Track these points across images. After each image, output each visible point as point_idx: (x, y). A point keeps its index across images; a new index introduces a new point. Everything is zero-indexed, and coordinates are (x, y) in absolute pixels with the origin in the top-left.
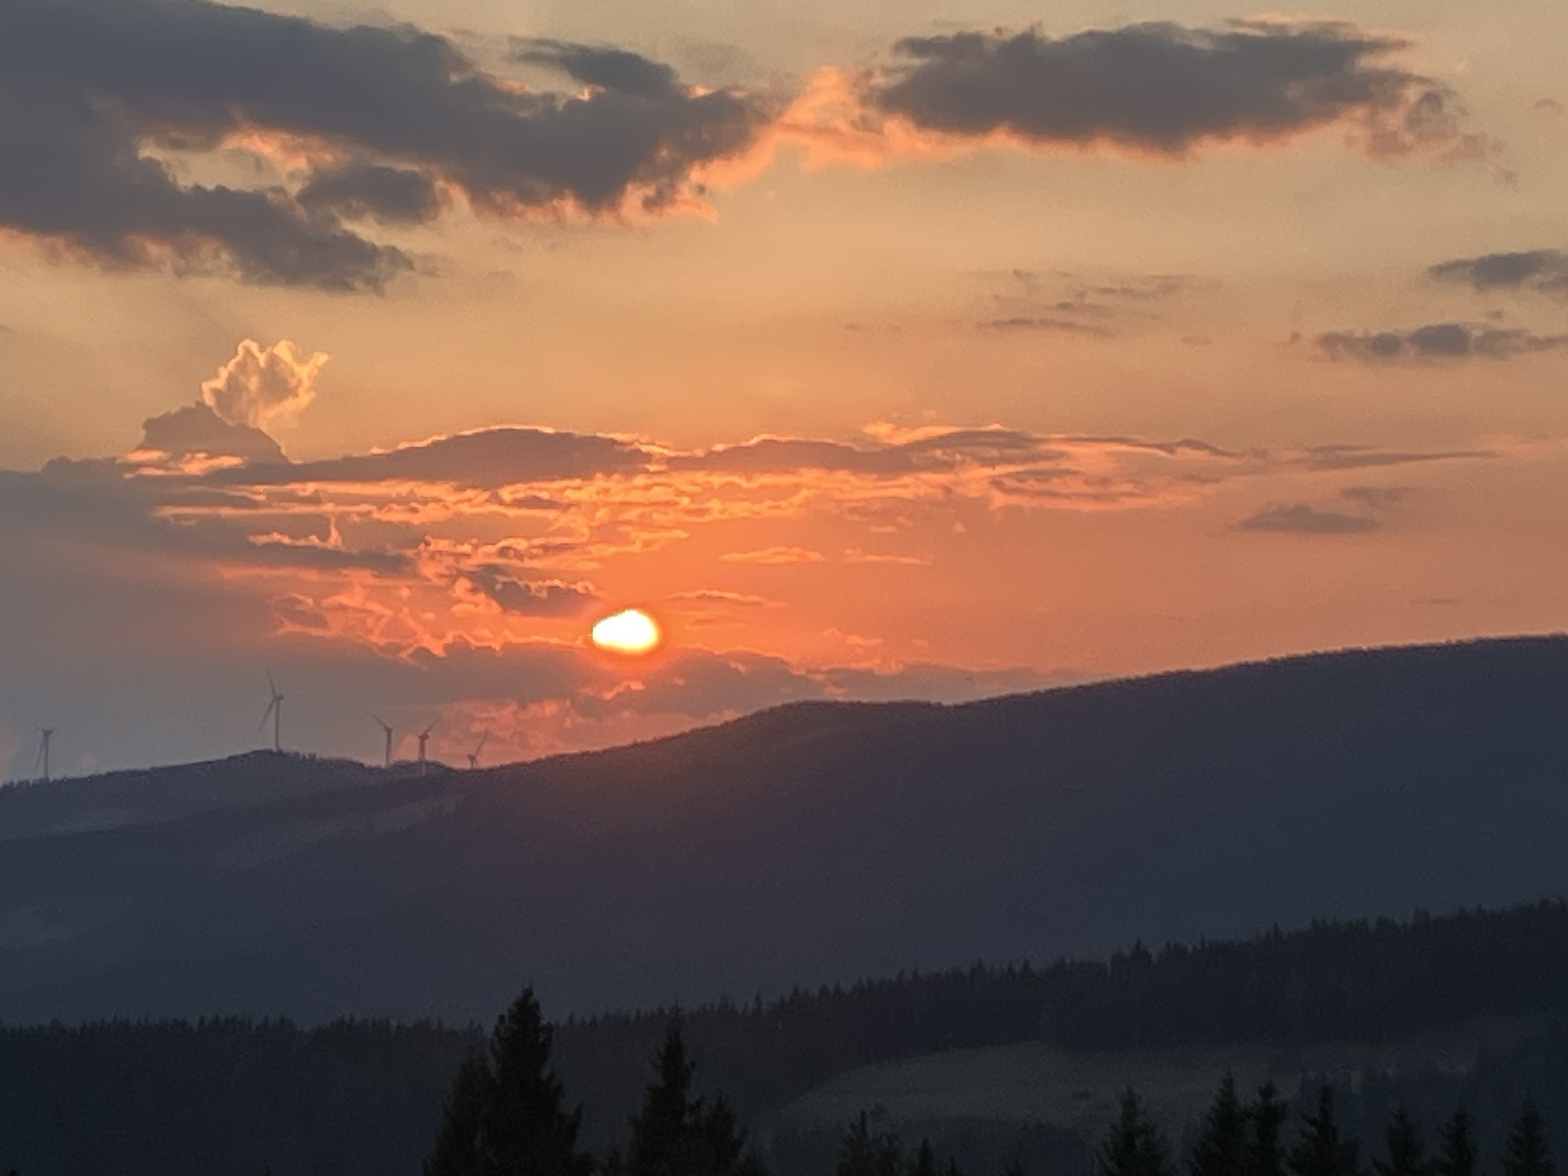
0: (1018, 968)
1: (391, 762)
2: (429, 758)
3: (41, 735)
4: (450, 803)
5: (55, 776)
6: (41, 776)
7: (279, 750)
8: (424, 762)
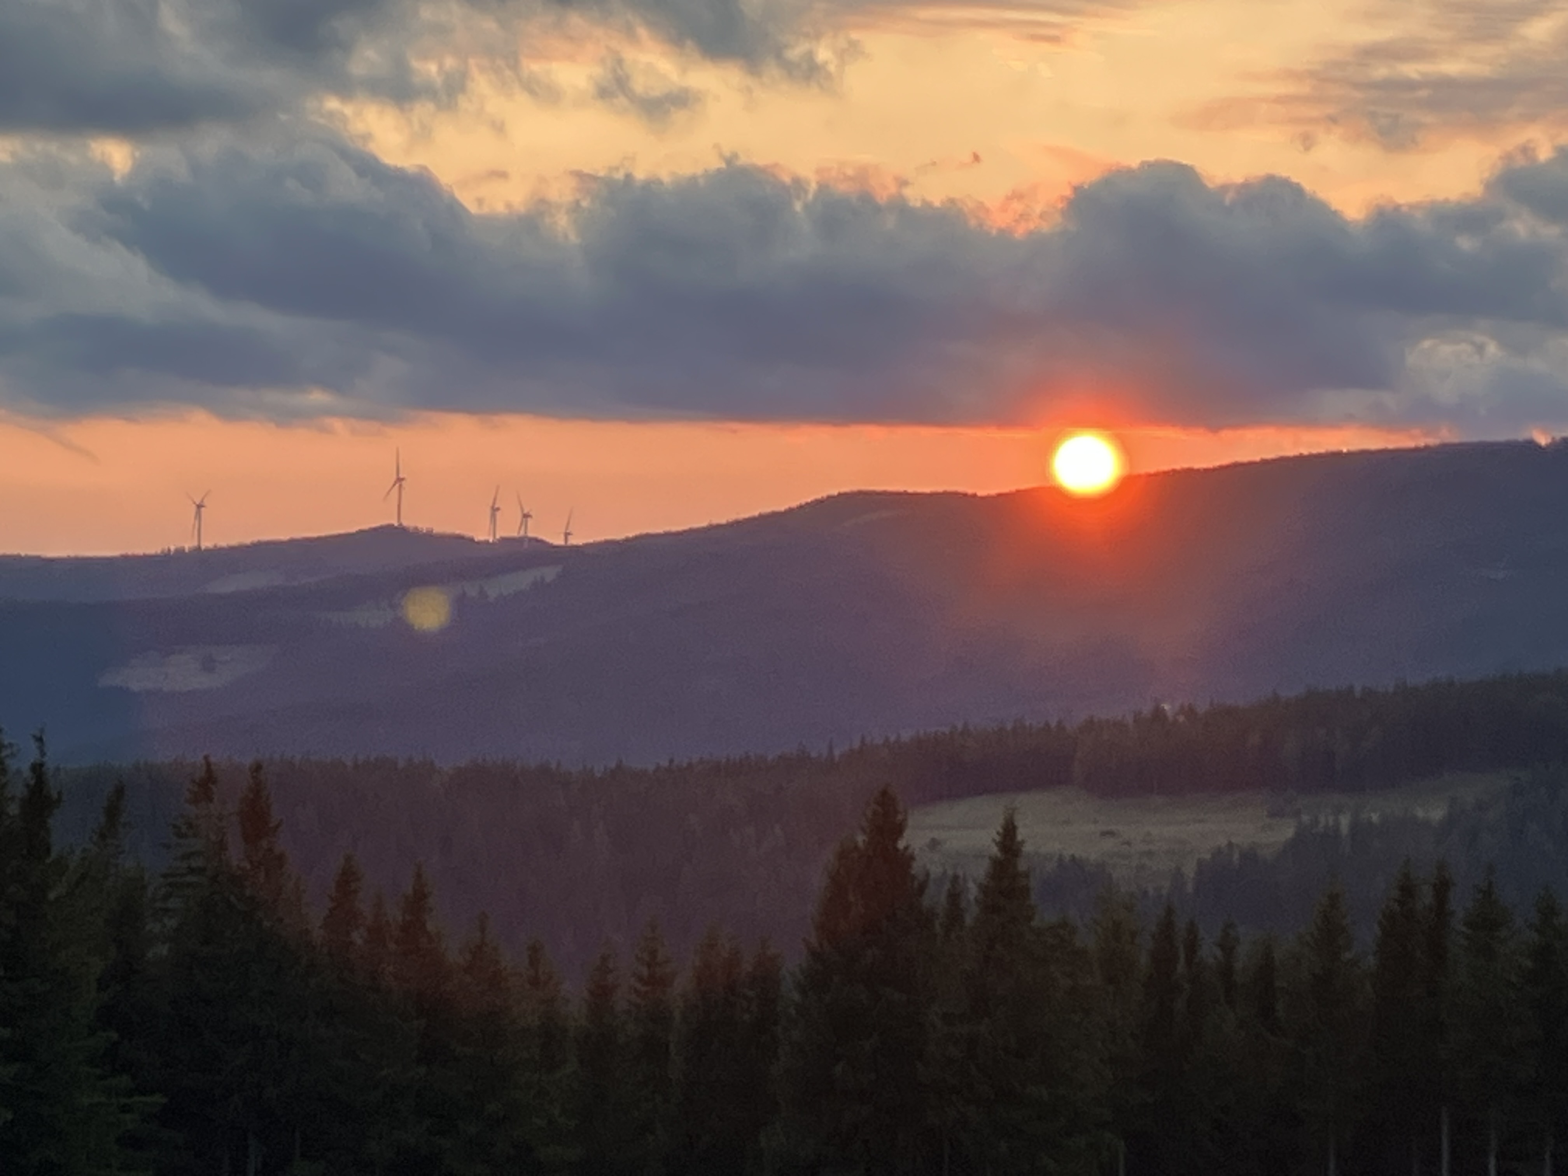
1: (498, 537)
2: (531, 534)
3: (194, 508)
4: (550, 573)
5: (206, 544)
6: (195, 544)
7: (401, 524)
8: (526, 537)
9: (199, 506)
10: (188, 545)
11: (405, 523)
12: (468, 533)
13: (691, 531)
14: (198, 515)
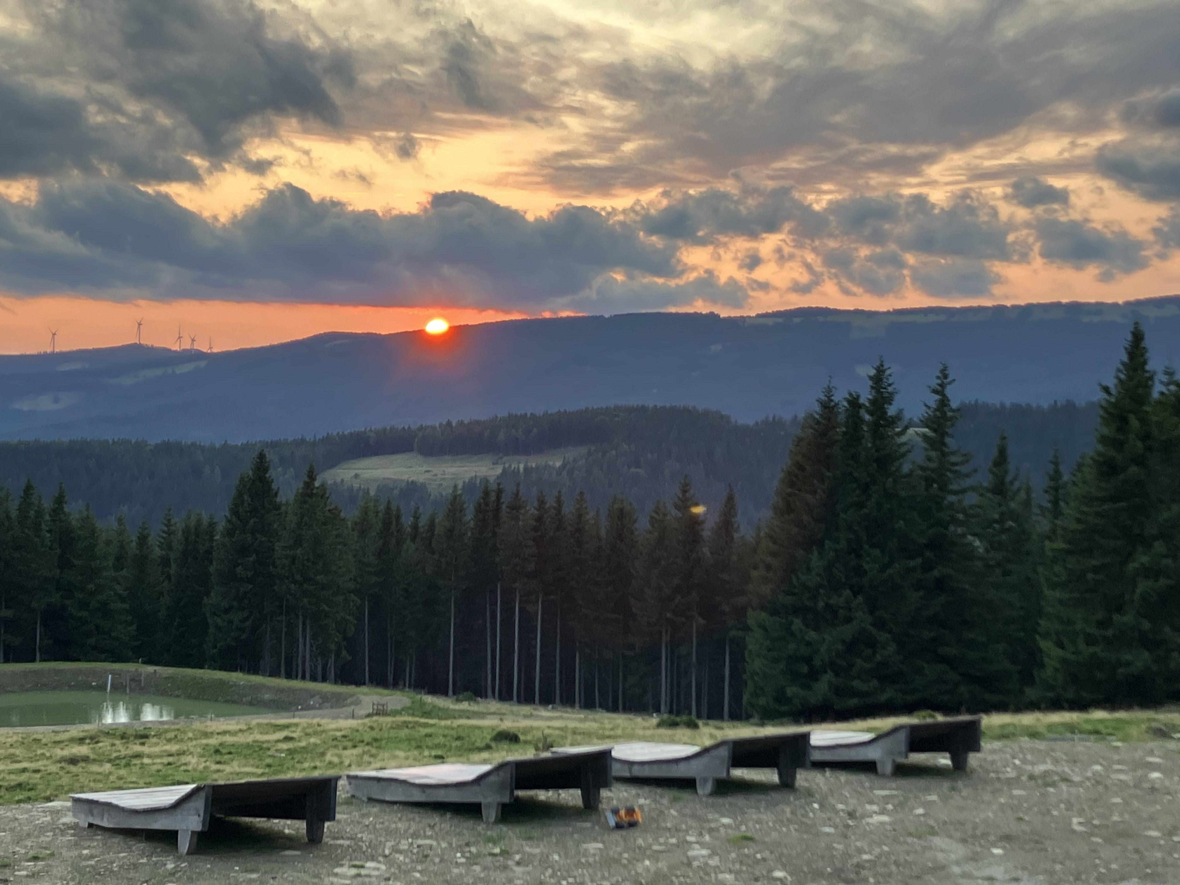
0: (406, 428)
1: (182, 348)
2: (195, 348)
3: (51, 335)
4: (203, 364)
5: (57, 350)
6: (52, 350)
7: (140, 343)
8: (193, 349)
9: (54, 334)
10: (49, 351)
11: (142, 342)
12: (168, 347)
13: (262, 348)
14: (53, 338)
